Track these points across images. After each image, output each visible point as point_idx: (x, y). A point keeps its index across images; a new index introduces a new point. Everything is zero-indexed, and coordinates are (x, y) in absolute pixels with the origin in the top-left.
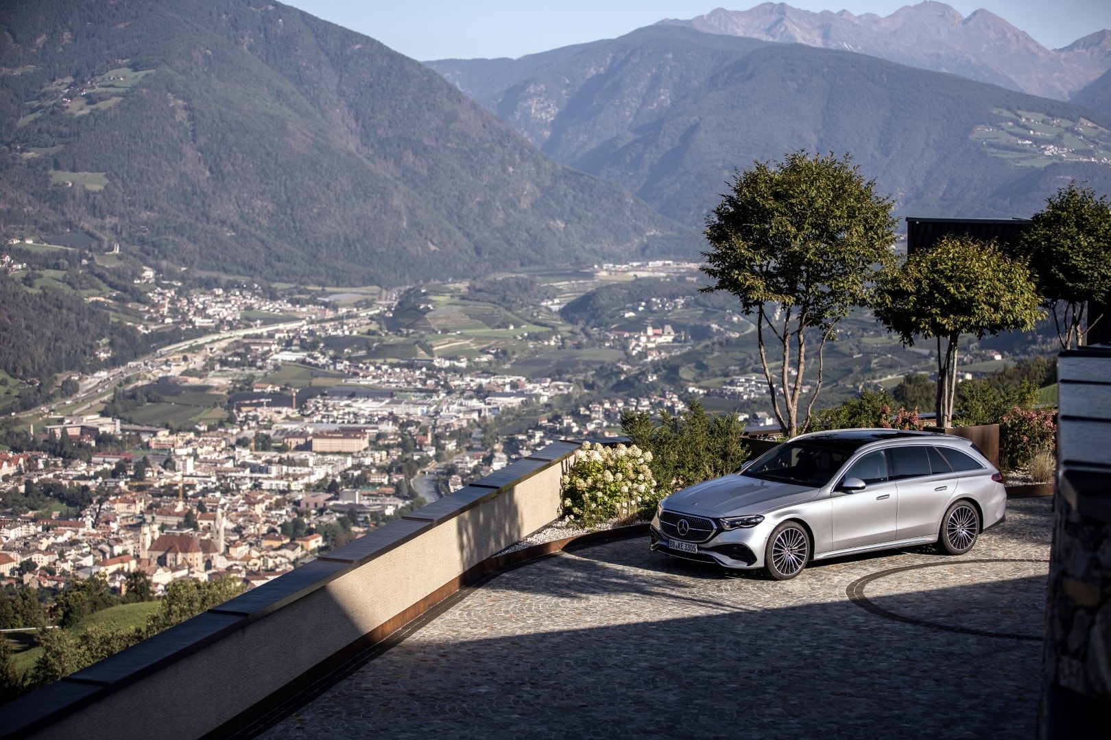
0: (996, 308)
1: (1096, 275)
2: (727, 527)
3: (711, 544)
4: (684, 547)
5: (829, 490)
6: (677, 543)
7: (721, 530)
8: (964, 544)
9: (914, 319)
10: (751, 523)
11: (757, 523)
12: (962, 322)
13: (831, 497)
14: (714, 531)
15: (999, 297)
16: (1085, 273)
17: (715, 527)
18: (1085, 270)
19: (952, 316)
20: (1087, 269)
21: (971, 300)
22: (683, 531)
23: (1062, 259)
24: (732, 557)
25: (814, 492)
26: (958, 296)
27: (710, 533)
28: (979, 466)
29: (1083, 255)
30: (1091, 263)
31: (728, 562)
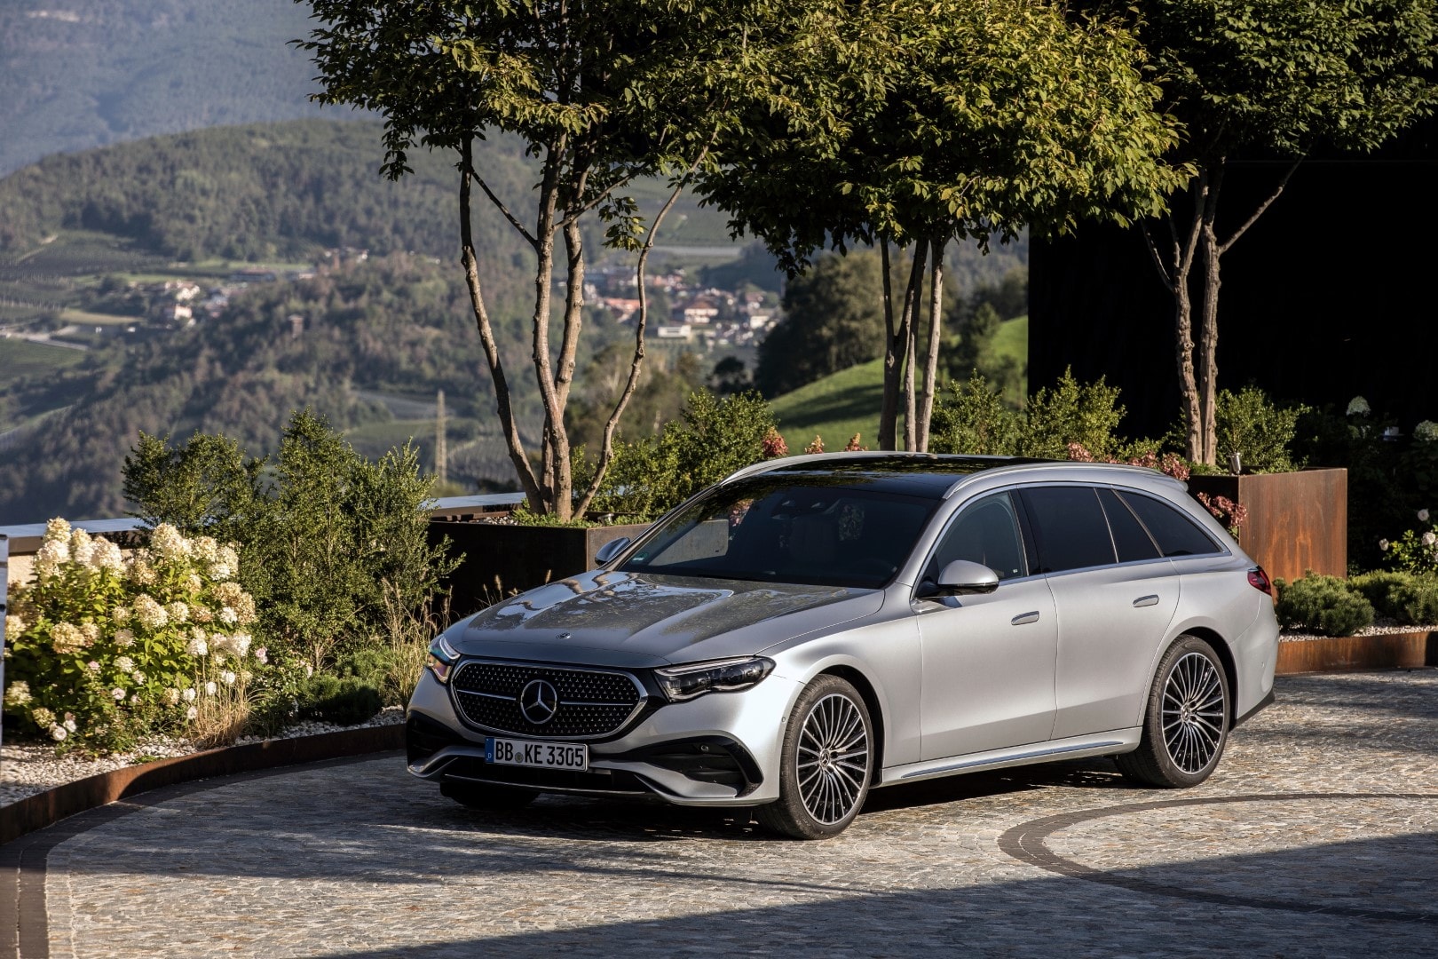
0: (1079, 149)
1: (1291, 68)
2: (673, 693)
3: (632, 740)
4: (544, 755)
5: (903, 592)
6: (519, 746)
7: (658, 702)
8: (1200, 754)
9: (847, 188)
10: (740, 678)
11: (756, 680)
12: (990, 193)
13: (911, 613)
14: (641, 706)
15: (1086, 125)
16: (1263, 64)
17: (644, 694)
18: (1262, 55)
19: (962, 177)
20: (1264, 55)
21: (1016, 130)
22: (540, 713)
23: (1193, 26)
24: (692, 775)
25: (871, 601)
26: (976, 120)
27: (628, 712)
28: (1211, 547)
29: (1256, 14)
30: (1278, 36)
31: (684, 788)
